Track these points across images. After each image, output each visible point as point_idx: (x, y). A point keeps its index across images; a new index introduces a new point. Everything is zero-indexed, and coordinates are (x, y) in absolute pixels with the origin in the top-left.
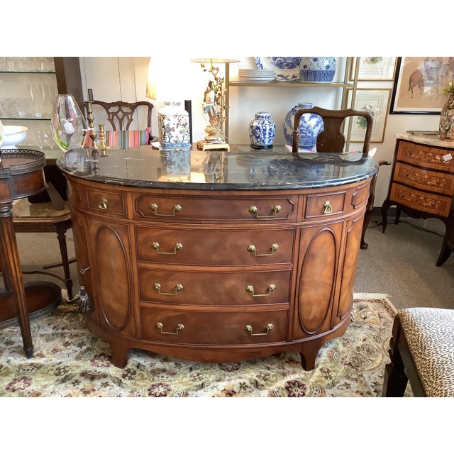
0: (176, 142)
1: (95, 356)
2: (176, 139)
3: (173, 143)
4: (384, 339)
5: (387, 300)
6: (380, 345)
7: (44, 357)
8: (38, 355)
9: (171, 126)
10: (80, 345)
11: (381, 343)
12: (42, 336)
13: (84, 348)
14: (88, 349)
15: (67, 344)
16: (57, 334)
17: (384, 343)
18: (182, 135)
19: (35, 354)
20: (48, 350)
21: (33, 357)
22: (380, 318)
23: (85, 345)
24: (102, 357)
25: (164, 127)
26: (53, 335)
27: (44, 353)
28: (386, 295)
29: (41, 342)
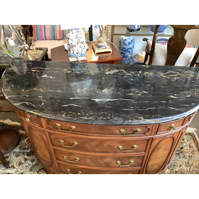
0: (77, 53)
1: (39, 169)
2: (77, 52)
3: (76, 54)
4: (191, 164)
5: (195, 133)
6: (188, 169)
7: (15, 168)
8: (12, 166)
9: (73, 44)
10: (32, 161)
11: (189, 167)
12: (14, 152)
13: (34, 163)
14: (36, 164)
15: (26, 160)
16: (21, 152)
17: (190, 167)
18: (81, 49)
19: (10, 166)
20: (16, 163)
21: (10, 168)
22: (190, 147)
23: (34, 161)
24: (43, 170)
25: (69, 44)
26: (19, 152)
27: (15, 165)
28: (195, 129)
29: (14, 157)
